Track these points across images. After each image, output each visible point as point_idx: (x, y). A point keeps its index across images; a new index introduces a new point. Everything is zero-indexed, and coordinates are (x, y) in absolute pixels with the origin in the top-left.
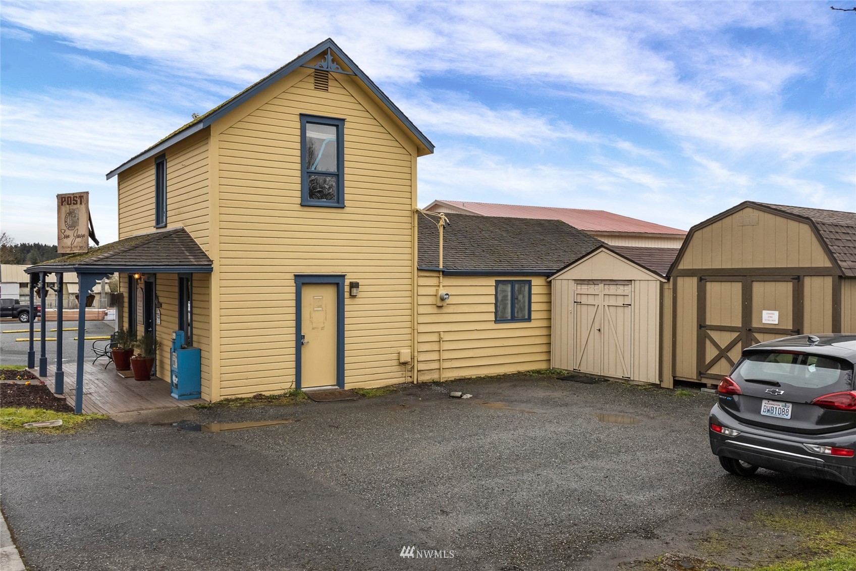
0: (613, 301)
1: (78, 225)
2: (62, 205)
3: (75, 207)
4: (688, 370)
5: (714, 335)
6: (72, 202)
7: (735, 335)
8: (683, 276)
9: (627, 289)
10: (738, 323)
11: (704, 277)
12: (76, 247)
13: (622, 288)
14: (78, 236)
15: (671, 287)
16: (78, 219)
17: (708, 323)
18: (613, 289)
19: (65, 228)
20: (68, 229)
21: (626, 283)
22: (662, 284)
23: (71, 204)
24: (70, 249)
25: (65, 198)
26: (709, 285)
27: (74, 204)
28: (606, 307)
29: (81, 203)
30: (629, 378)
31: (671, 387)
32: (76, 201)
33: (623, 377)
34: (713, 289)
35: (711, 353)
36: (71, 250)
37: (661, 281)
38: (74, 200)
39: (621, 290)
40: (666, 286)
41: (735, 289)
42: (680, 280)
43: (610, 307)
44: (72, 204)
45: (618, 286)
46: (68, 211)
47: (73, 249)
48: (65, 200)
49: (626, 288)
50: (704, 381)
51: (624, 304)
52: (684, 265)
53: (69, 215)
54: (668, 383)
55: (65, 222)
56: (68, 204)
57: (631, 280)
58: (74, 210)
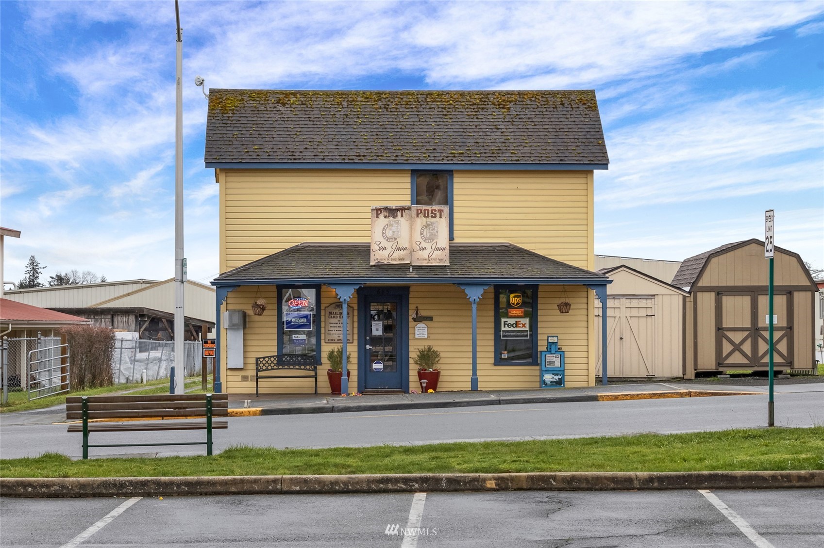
0: (635, 313)
1: (437, 238)
2: (418, 216)
3: (433, 220)
4: (708, 362)
5: (730, 335)
6: (430, 215)
7: (746, 333)
8: (703, 292)
9: (649, 303)
10: (748, 325)
11: (720, 292)
12: (435, 259)
13: (644, 301)
14: (438, 249)
15: (692, 300)
16: (437, 232)
17: (724, 326)
18: (635, 303)
19: (421, 240)
20: (425, 241)
21: (650, 297)
22: (684, 298)
23: (428, 217)
24: (427, 261)
25: (421, 210)
26: (724, 298)
27: (432, 217)
28: (629, 318)
29: (441, 217)
30: (654, 376)
31: (693, 378)
32: (435, 214)
33: (647, 376)
34: (728, 301)
35: (727, 348)
36: (428, 263)
37: (683, 296)
38: (432, 213)
39: (644, 303)
40: (688, 299)
41: (746, 300)
42: (699, 295)
43: (632, 318)
44: (430, 217)
45: (640, 300)
46: (425, 224)
47: (431, 261)
48: (421, 212)
49: (649, 301)
50: (721, 369)
51: (647, 315)
52: (704, 282)
53: (426, 227)
54: (691, 374)
55: (421, 234)
56: (425, 216)
57: (654, 295)
58: (432, 223)
